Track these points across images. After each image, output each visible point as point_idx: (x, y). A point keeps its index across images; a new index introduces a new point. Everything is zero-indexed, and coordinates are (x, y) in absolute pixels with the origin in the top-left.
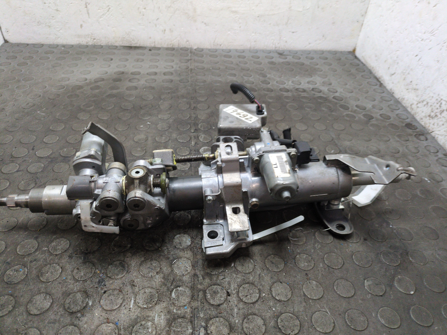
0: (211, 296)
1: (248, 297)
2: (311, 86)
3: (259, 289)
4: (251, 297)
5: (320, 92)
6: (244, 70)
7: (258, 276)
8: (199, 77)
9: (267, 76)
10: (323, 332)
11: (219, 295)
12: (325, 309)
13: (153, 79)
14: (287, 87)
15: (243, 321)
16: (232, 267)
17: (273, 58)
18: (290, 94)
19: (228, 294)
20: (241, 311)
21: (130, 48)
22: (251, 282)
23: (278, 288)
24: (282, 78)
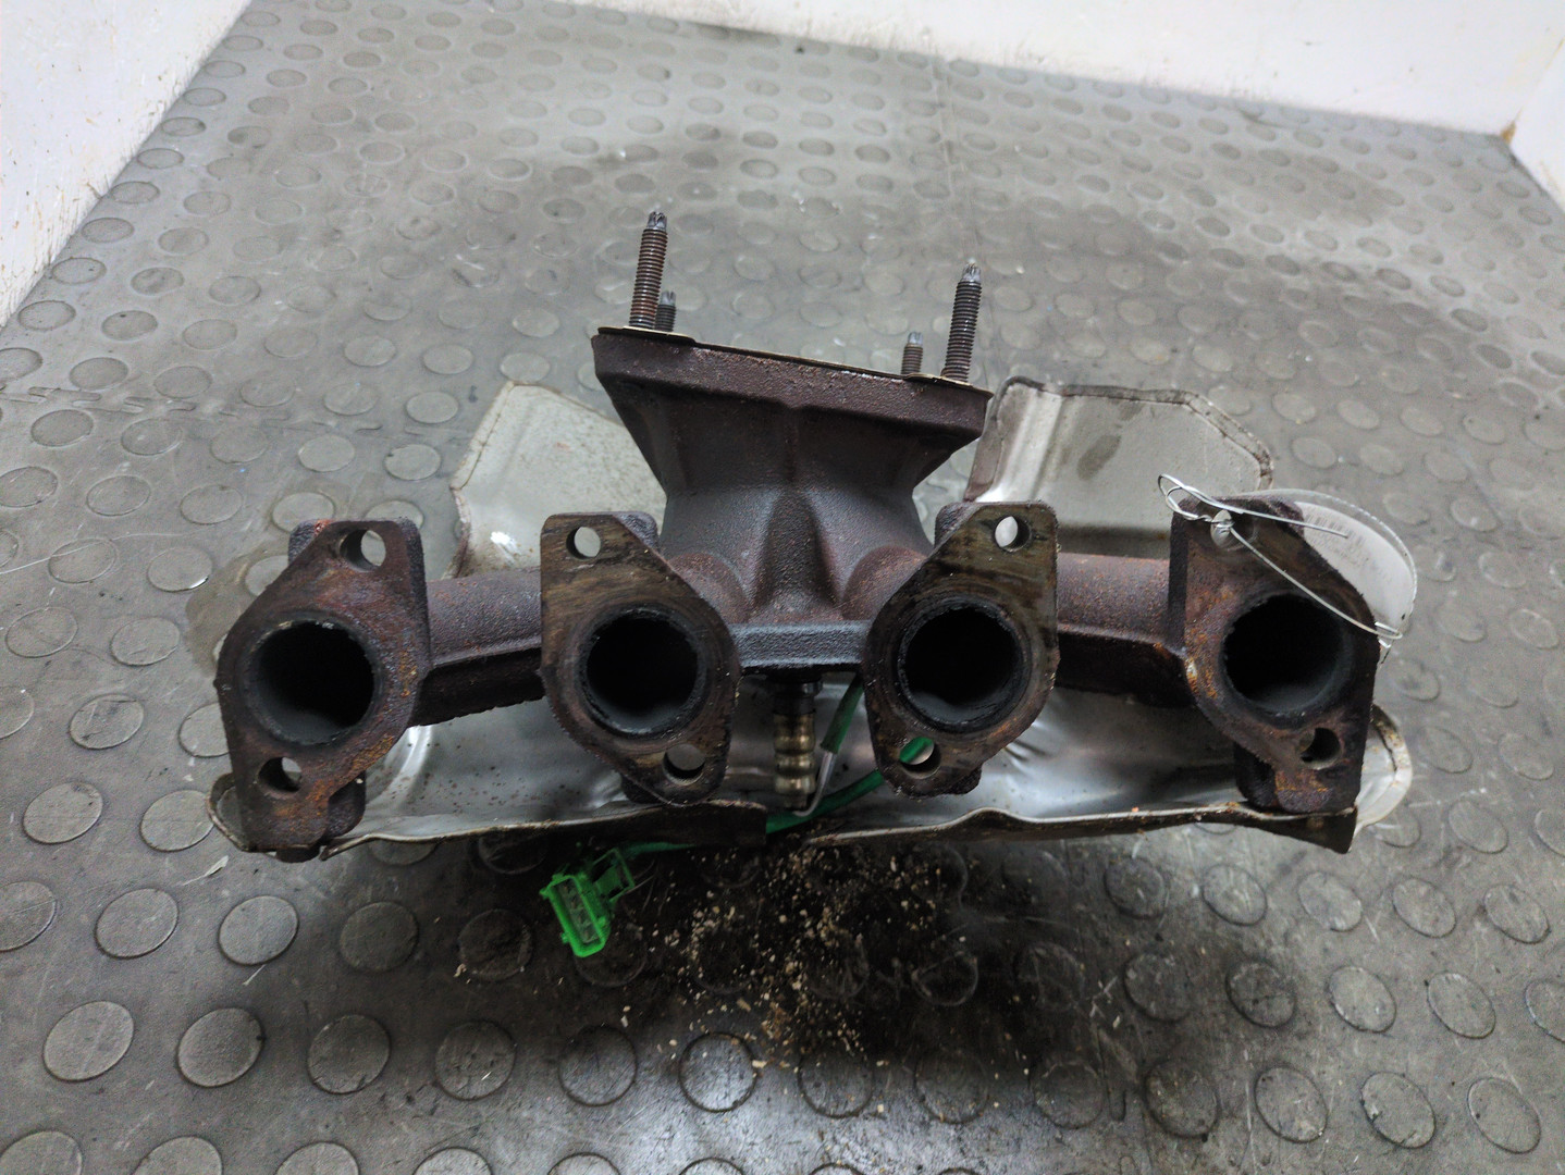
2: (1375, 261)
5: (1406, 285)
6: (1132, 166)
8: (981, 179)
9: (1214, 202)
13: (823, 170)
14: (1292, 254)
17: (1225, 130)
18: (1301, 282)
21: (723, 32)
24: (1270, 214)
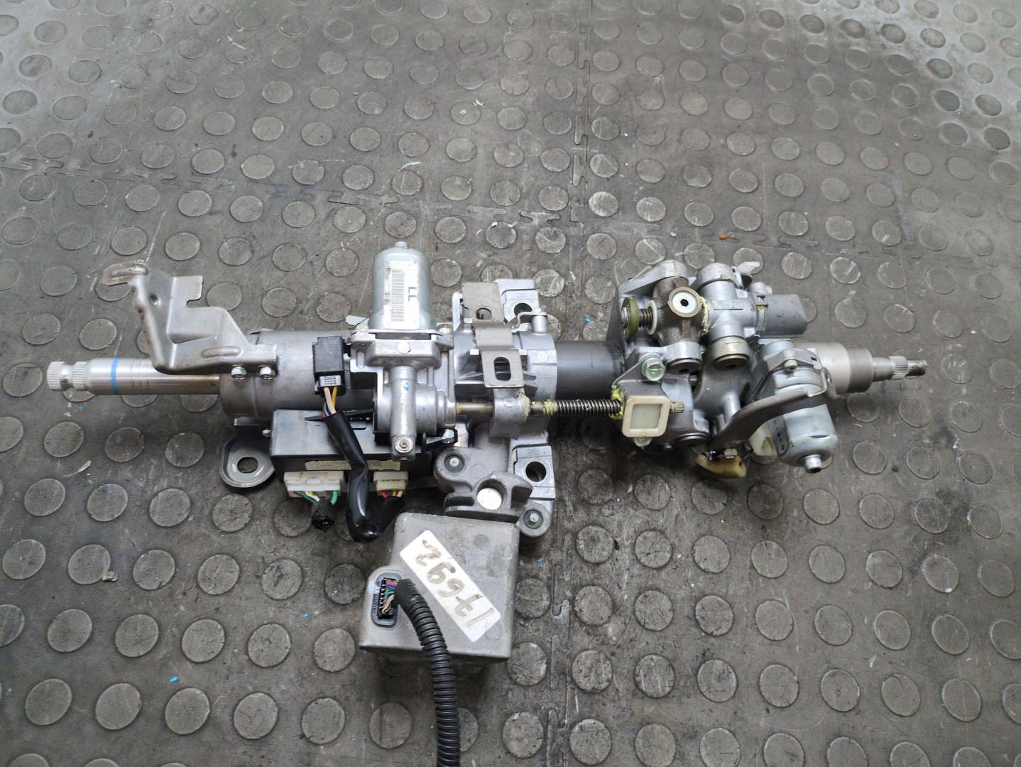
0: (587, 545)
1: (652, 556)
3: (671, 545)
4: (655, 557)
7: (674, 519)
10: (771, 637)
11: (599, 546)
12: (782, 597)
15: (637, 598)
16: (629, 494)
19: (616, 546)
20: (635, 581)
22: (660, 528)
23: (706, 546)
